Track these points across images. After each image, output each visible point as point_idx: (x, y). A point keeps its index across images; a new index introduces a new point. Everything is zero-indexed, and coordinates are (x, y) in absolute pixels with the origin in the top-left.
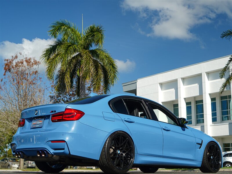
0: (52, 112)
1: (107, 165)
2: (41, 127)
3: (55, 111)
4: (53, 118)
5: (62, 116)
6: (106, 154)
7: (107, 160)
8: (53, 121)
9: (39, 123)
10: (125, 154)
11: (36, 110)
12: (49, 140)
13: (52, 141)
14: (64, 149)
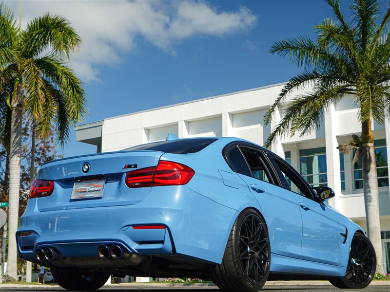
0: (129, 166)
1: (235, 273)
2: (100, 198)
3: (136, 166)
4: (129, 179)
5: (152, 176)
6: (234, 252)
7: (235, 266)
8: (130, 186)
9: (93, 189)
10: (258, 253)
11: (86, 163)
12: (126, 224)
13: (136, 226)
14: (162, 242)
